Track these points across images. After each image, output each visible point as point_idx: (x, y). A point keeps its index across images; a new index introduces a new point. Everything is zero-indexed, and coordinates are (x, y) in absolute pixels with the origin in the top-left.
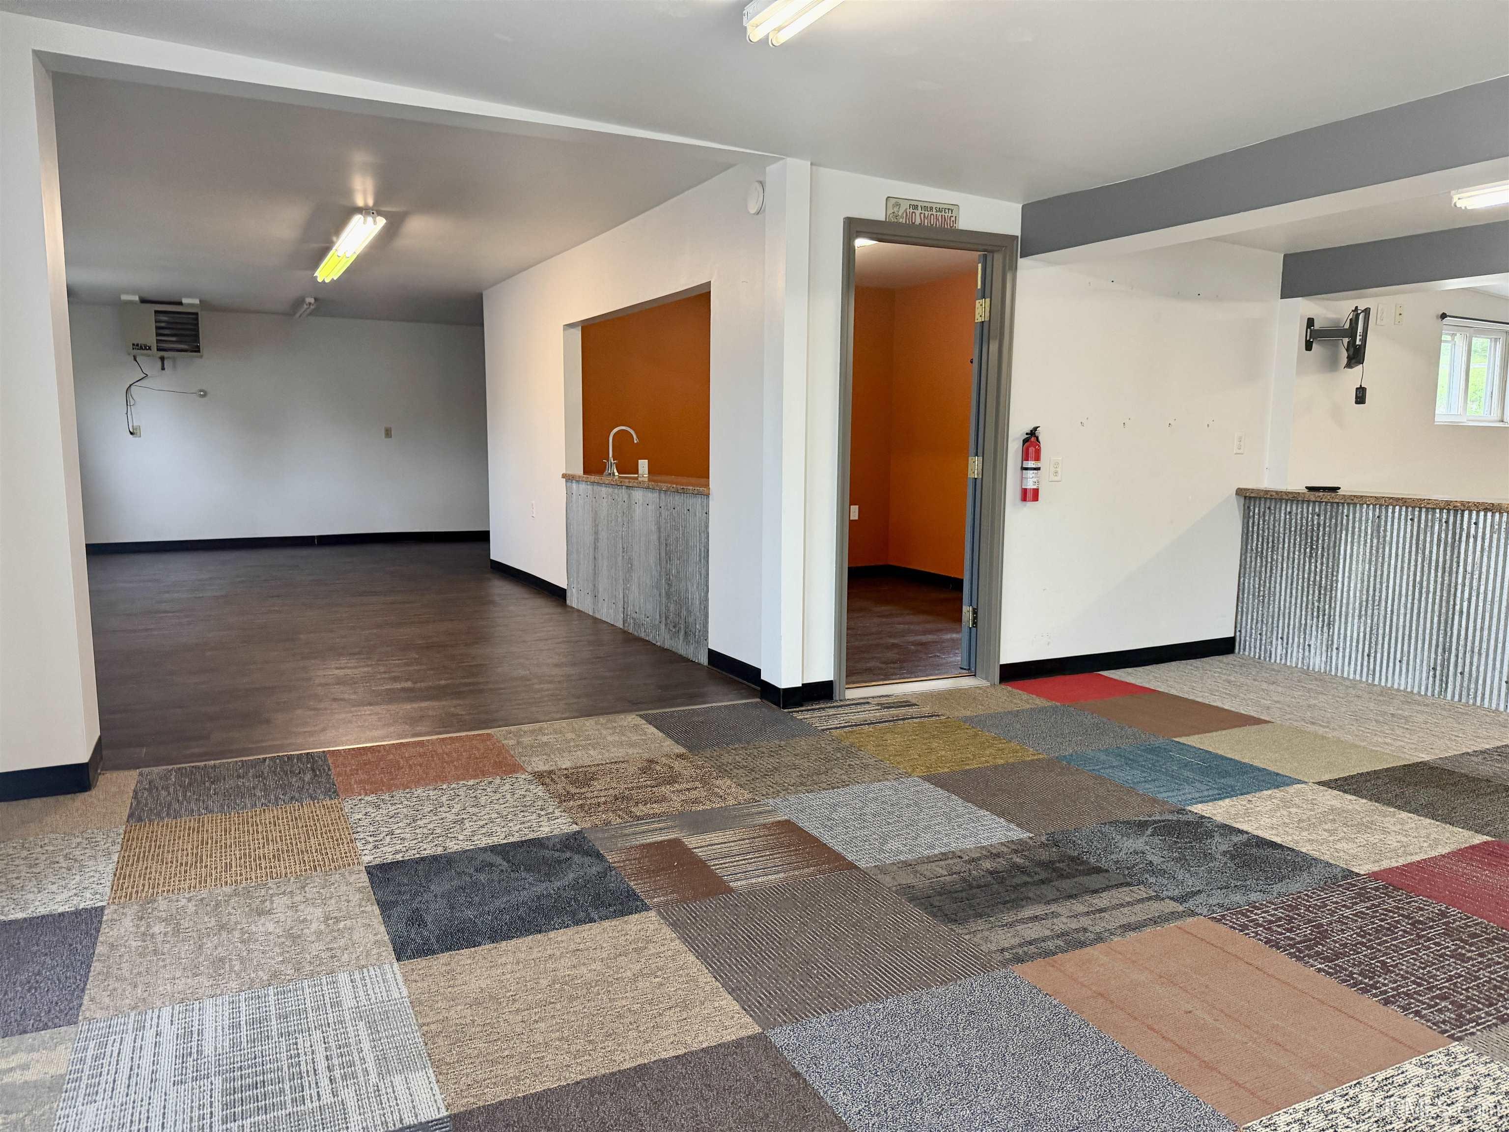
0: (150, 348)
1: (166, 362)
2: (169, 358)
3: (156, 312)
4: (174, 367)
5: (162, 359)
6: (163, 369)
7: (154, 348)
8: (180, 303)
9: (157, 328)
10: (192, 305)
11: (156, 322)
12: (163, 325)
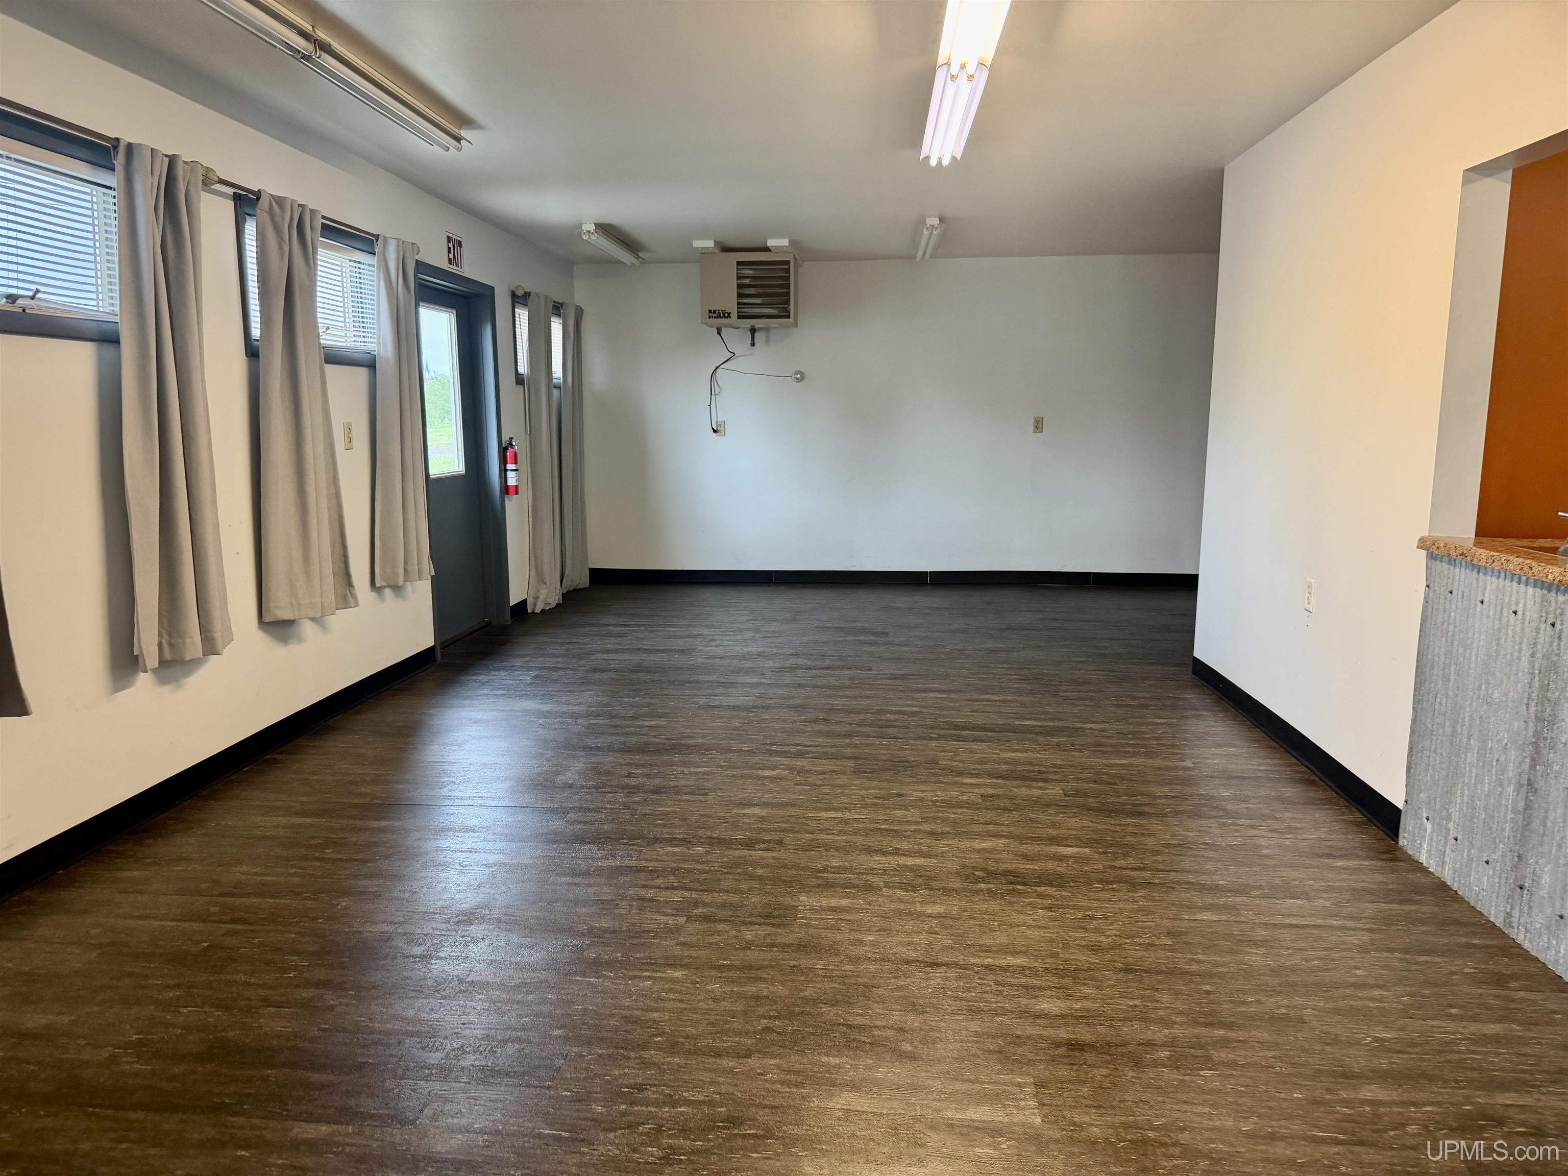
0: (729, 316)
1: (756, 335)
2: (761, 329)
3: (739, 263)
4: (768, 341)
5: (753, 331)
6: (753, 344)
7: (734, 315)
8: (767, 249)
9: (740, 286)
10: (780, 249)
11: (738, 278)
12: (747, 281)
